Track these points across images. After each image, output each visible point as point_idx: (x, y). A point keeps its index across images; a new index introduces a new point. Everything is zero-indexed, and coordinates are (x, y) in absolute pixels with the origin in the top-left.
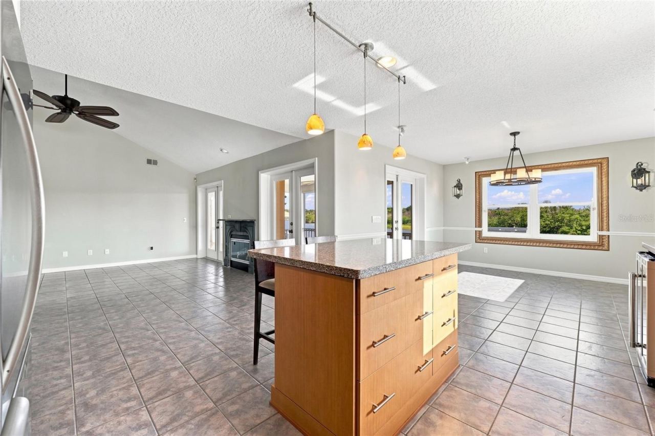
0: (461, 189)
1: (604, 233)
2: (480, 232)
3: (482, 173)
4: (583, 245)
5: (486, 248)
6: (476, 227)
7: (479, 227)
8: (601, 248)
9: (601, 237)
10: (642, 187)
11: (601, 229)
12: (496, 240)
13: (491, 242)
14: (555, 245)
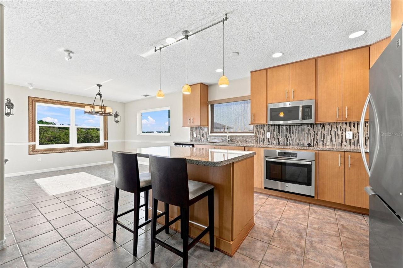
0: (12, 108)
1: (106, 141)
2: (34, 146)
3: (36, 99)
4: (98, 148)
5: (39, 157)
6: (29, 142)
7: (32, 141)
8: (105, 148)
9: (105, 143)
10: (117, 122)
11: (105, 139)
12: (48, 151)
13: (44, 152)
14: (86, 150)
